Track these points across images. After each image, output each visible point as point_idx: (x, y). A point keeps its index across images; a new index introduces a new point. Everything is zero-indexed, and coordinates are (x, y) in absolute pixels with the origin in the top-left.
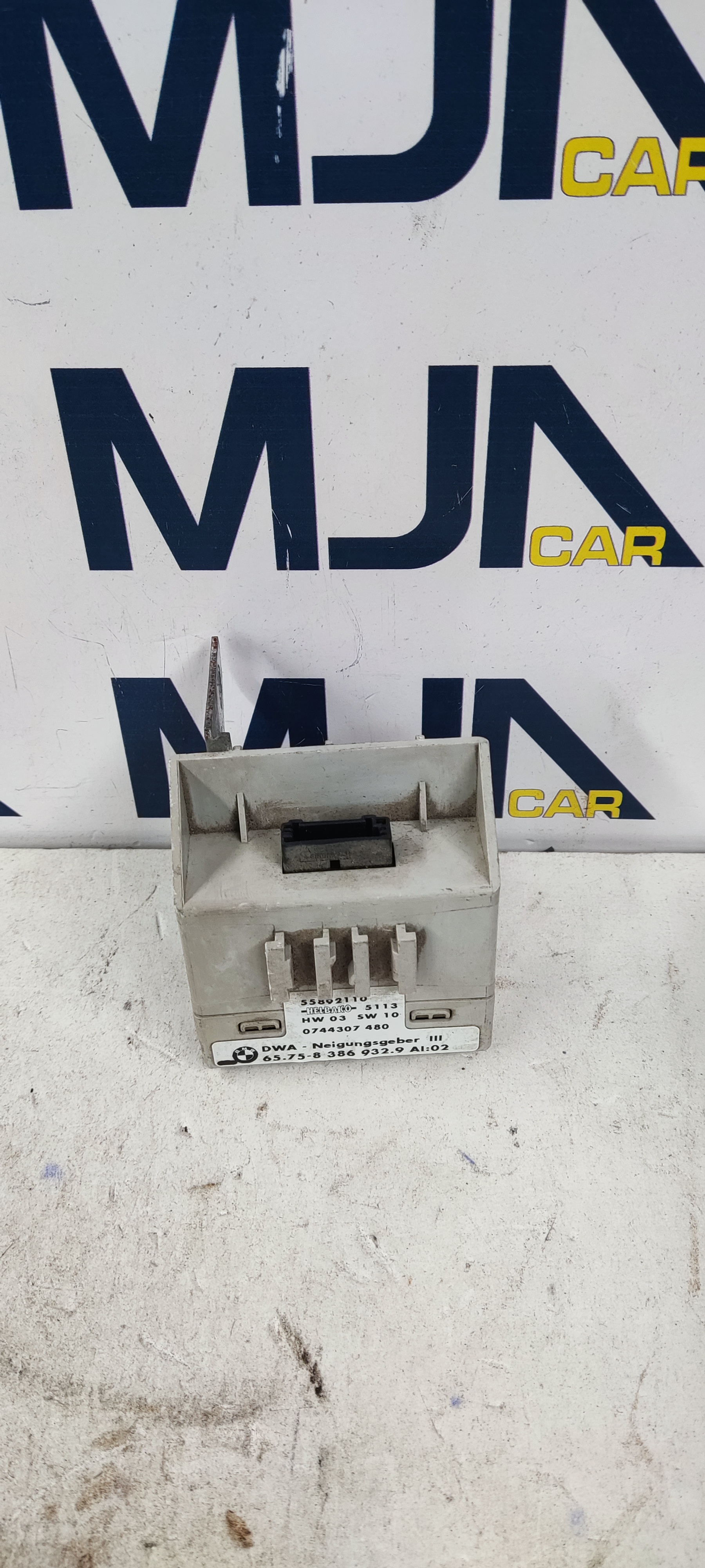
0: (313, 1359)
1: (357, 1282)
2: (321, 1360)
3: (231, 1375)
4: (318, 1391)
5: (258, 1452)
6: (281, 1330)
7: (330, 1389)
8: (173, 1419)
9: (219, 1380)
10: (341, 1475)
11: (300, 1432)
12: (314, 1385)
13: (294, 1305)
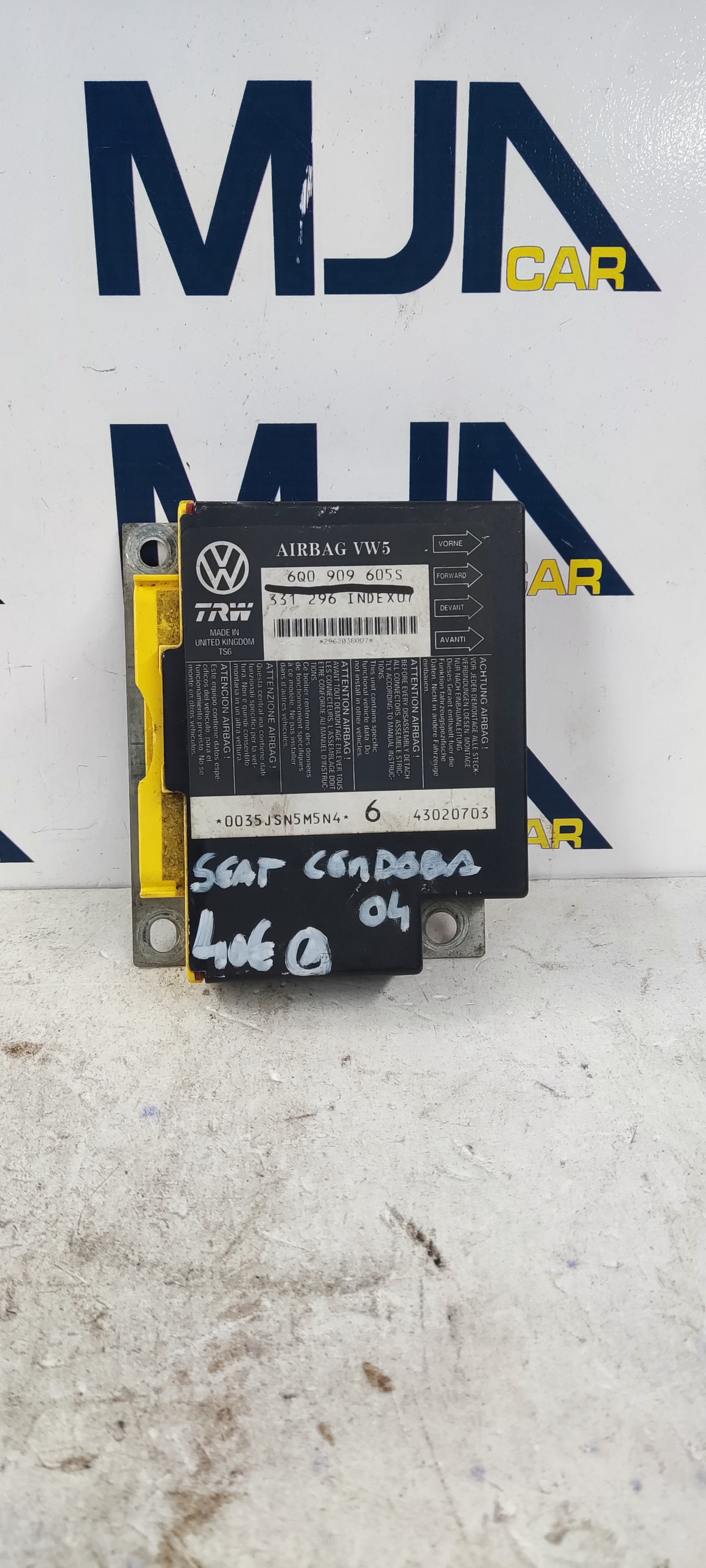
0: (428, 1238)
1: (460, 1180)
2: (435, 1238)
3: (349, 1254)
4: (437, 1262)
5: (387, 1314)
6: (392, 1218)
7: (448, 1260)
8: (297, 1292)
9: (339, 1259)
10: (472, 1327)
11: (426, 1295)
12: (432, 1258)
13: (402, 1199)
